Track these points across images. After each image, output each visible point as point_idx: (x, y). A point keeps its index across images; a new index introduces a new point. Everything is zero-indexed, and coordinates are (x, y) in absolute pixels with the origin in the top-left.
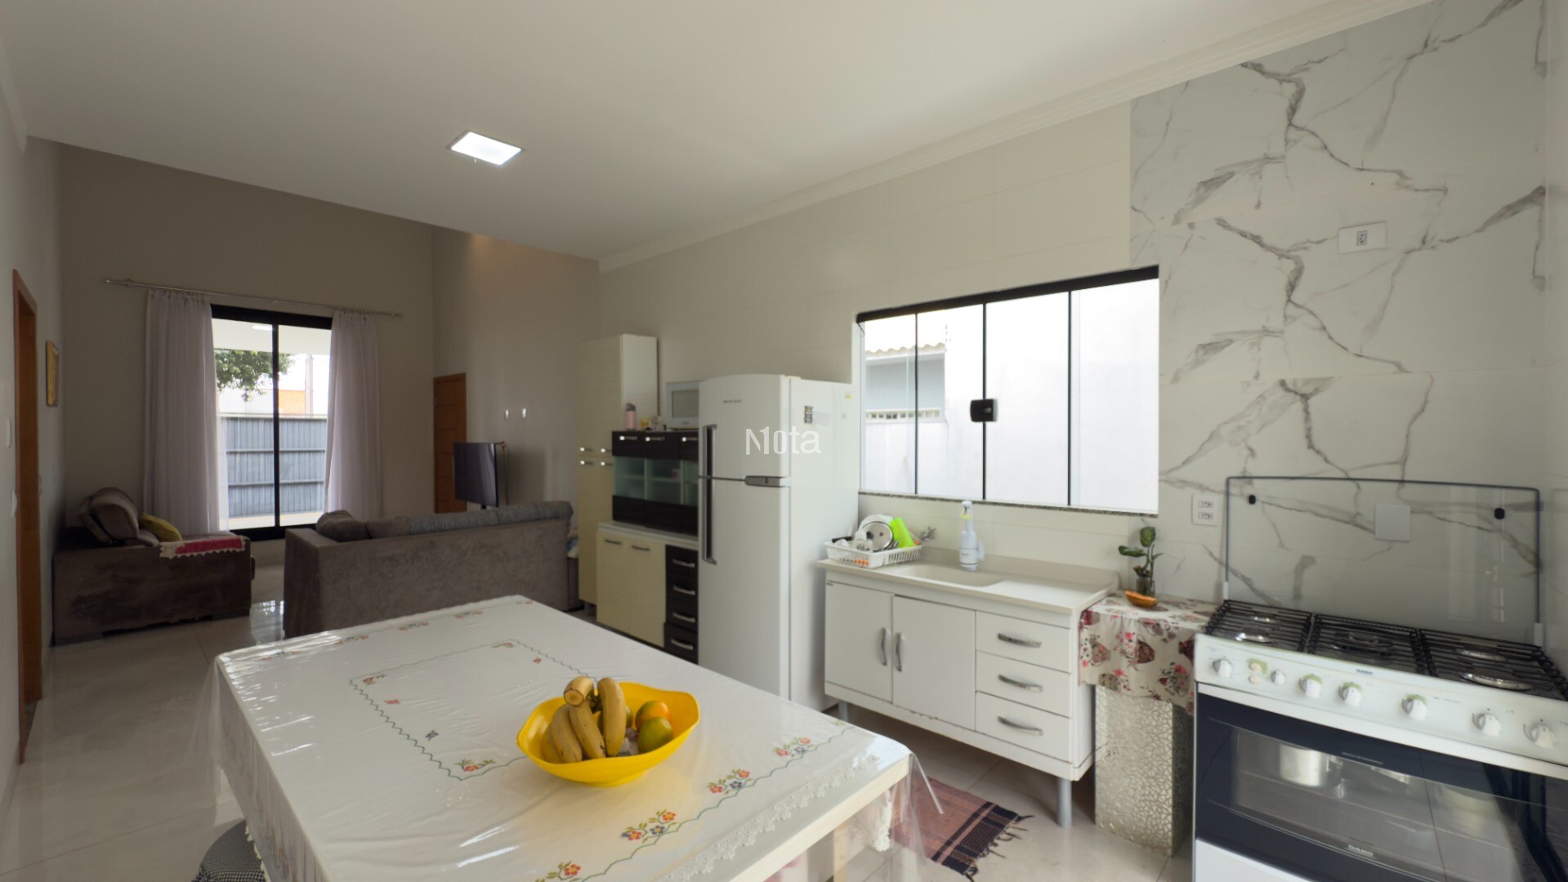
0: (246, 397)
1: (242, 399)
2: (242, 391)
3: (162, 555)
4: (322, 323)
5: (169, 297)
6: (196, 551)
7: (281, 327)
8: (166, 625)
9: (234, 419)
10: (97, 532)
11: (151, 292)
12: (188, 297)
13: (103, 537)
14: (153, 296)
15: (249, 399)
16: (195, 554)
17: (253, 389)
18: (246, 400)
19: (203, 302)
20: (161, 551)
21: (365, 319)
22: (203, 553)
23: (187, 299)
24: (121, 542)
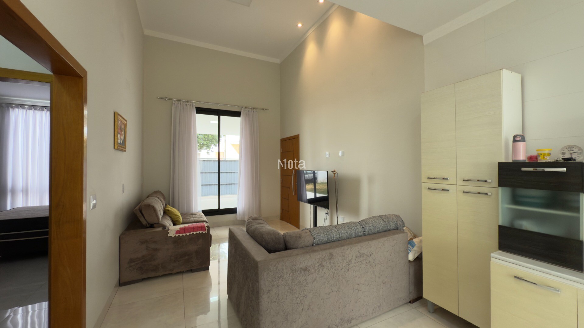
0: (208, 153)
1: (207, 154)
2: (207, 151)
3: (169, 235)
4: (237, 114)
5: (180, 104)
6: (184, 233)
7: (222, 117)
8: (171, 274)
9: (204, 161)
10: (142, 220)
11: (174, 102)
12: (187, 104)
13: (144, 223)
14: (174, 104)
15: (209, 153)
16: (184, 234)
17: (210, 150)
18: (208, 154)
19: (193, 106)
20: (169, 233)
21: (254, 111)
22: (188, 234)
23: (187, 105)
24: (152, 226)
